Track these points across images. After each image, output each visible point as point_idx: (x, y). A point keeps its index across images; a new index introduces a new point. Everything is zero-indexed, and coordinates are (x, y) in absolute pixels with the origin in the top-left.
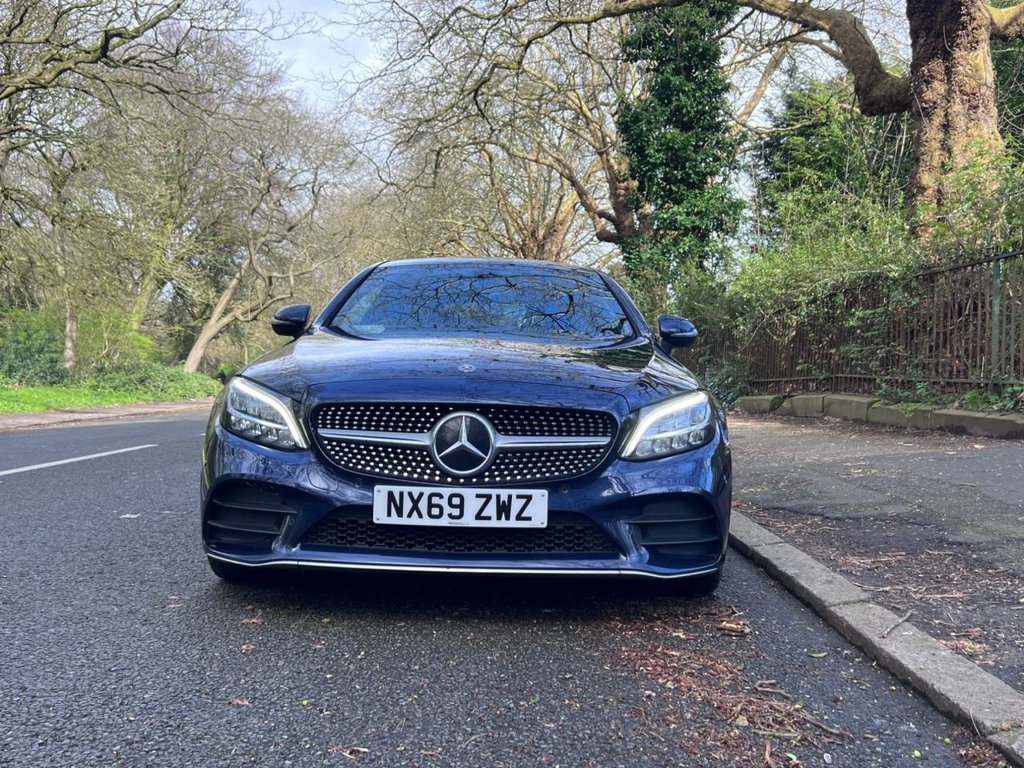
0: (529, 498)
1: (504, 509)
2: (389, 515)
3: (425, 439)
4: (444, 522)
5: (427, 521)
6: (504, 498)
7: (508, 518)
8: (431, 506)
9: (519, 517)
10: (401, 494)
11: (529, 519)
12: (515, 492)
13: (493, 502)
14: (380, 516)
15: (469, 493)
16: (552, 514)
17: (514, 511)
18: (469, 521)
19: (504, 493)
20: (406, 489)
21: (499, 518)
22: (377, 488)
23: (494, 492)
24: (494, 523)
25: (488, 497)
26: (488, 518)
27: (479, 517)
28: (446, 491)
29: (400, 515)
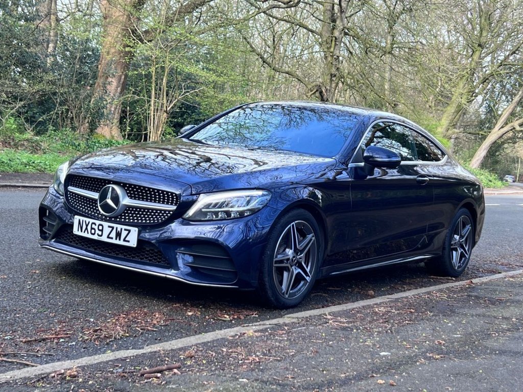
0: (129, 231)
1: (118, 235)
2: (78, 231)
3: (95, 196)
4: (95, 237)
5: (90, 236)
6: (119, 230)
7: (120, 240)
8: (92, 228)
9: (124, 240)
10: (83, 221)
11: (128, 241)
12: (124, 227)
13: (114, 231)
14: (76, 231)
15: (106, 224)
16: (140, 241)
17: (123, 237)
18: (104, 239)
19: (119, 227)
20: (85, 219)
21: (116, 239)
22: (76, 216)
23: (115, 225)
24: (114, 241)
25: (113, 228)
26: (112, 238)
27: (108, 237)
28: (98, 222)
29: (82, 231)
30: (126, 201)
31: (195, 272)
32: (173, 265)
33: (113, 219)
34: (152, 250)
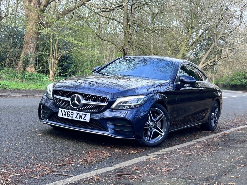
0: (86, 115)
1: (81, 117)
2: (61, 115)
3: (69, 99)
4: (70, 118)
5: (67, 117)
6: (81, 114)
7: (81, 119)
8: (68, 114)
9: (84, 119)
10: (63, 111)
11: (86, 119)
12: (83, 113)
13: (79, 115)
14: (60, 115)
15: (75, 112)
16: (91, 119)
17: (83, 117)
18: (74, 118)
19: (81, 113)
20: (64, 110)
21: (80, 118)
22: (59, 109)
23: (79, 112)
24: (79, 119)
25: (78, 114)
26: (78, 118)
27: (76, 118)
28: (71, 111)
29: (63, 115)
30: (84, 102)
31: (116, 132)
32: (106, 129)
33: (78, 110)
34: (96, 123)
